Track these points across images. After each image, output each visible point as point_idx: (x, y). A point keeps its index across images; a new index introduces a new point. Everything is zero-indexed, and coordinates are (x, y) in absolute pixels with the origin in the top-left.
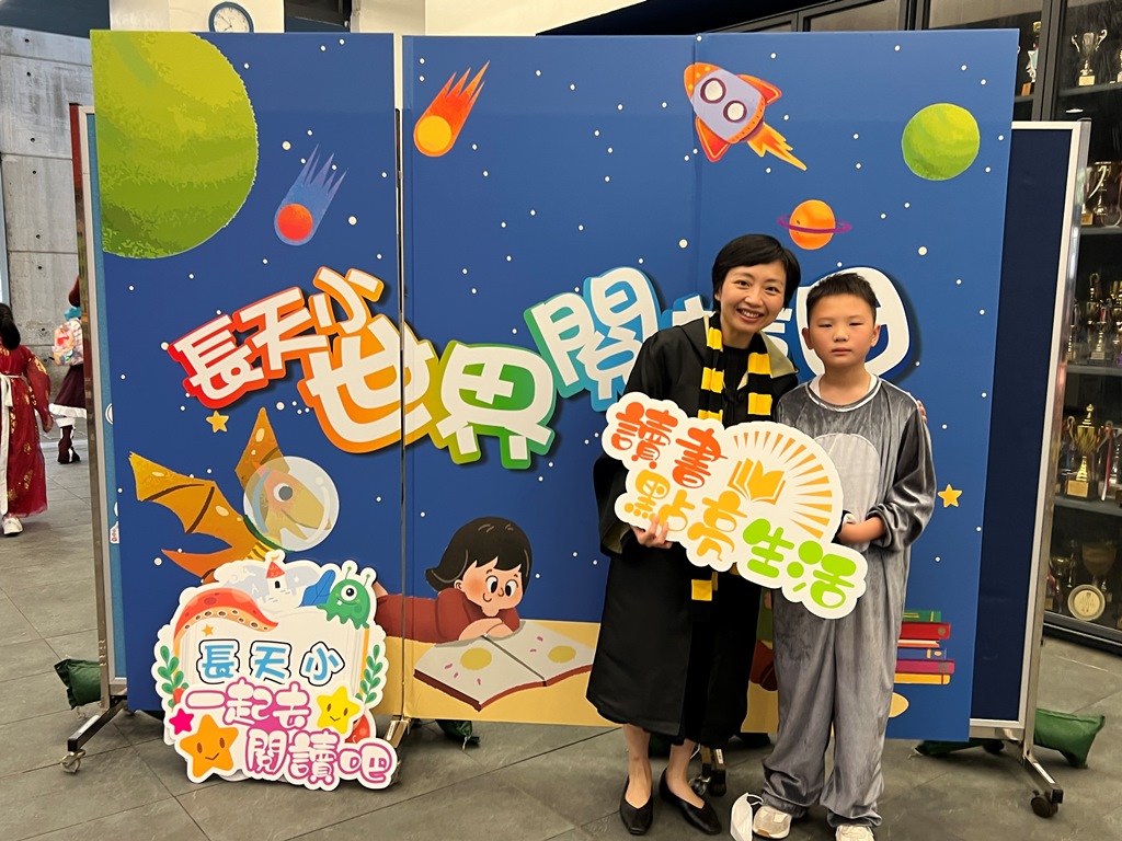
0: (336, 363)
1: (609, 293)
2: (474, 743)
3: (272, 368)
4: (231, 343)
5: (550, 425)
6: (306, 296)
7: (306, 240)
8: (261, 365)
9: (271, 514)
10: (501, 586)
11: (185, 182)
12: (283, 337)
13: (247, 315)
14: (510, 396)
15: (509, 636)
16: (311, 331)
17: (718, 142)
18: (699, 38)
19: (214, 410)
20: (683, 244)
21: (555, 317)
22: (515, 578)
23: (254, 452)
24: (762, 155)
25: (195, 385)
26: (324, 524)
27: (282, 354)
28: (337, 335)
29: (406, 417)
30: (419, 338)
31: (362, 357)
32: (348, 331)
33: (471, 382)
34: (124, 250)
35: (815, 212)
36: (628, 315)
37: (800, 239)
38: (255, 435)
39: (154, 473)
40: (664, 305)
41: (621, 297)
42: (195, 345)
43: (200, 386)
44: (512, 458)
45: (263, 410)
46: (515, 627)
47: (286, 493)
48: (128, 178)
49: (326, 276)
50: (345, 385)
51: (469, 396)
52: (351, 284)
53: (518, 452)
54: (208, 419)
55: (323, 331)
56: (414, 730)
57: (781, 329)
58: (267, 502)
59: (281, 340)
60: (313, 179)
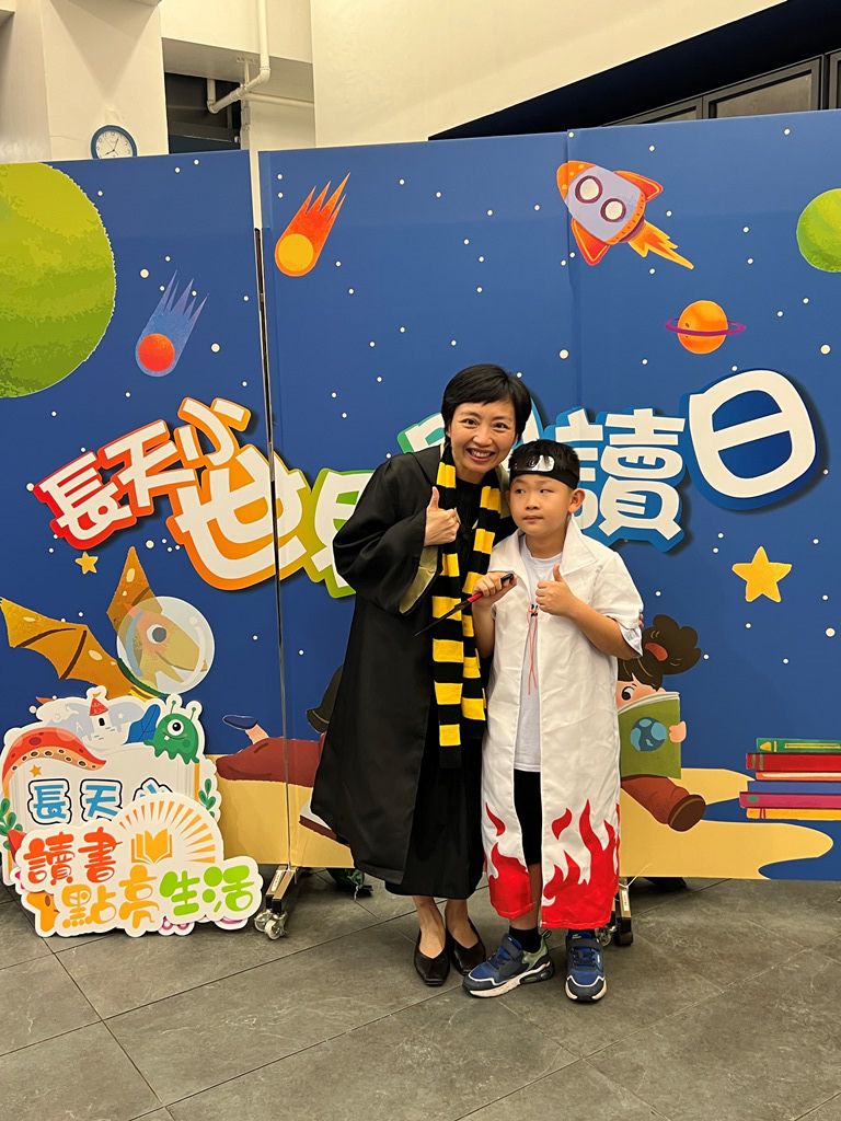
0: (205, 497)
2: (366, 893)
3: (140, 505)
4: (96, 481)
6: (171, 428)
7: (168, 371)
8: (129, 504)
9: (145, 657)
11: (43, 316)
12: (150, 472)
13: (112, 451)
16: (178, 465)
18: (571, 135)
19: (83, 551)
20: (564, 354)
21: (429, 440)
23: (125, 594)
24: (644, 255)
25: (62, 526)
26: (200, 665)
27: (149, 490)
28: (204, 468)
29: (280, 550)
30: (290, 468)
31: (231, 490)
32: (215, 464)
35: (706, 313)
37: (690, 343)
38: (125, 576)
39: (25, 618)
40: (546, 420)
42: (60, 485)
43: (67, 527)
45: (133, 548)
47: (160, 635)
49: (191, 407)
50: (215, 520)
52: (217, 414)
54: (77, 561)
55: (190, 464)
56: (303, 880)
57: (673, 439)
58: (141, 644)
59: (147, 476)
60: (173, 306)
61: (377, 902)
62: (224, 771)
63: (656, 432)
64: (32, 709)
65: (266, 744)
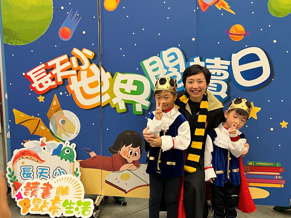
0: (79, 79)
1: (169, 56)
2: (125, 204)
3: (58, 81)
4: (45, 73)
5: (149, 100)
6: (69, 57)
7: (69, 39)
8: (55, 80)
9: (58, 129)
10: (133, 153)
11: (30, 20)
12: (62, 71)
13: (50, 64)
14: (136, 90)
15: (136, 169)
16: (71, 69)
17: (205, 5)
19: (40, 95)
20: (194, 39)
21: (151, 64)
22: (138, 150)
23: (53, 109)
24: (220, 9)
25: (33, 87)
26: (76, 132)
27: (61, 76)
28: (79, 70)
29: (102, 97)
30: (106, 71)
31: (87, 77)
32: (83, 69)
33: (123, 86)
34: (10, 42)
35: (238, 28)
36: (175, 63)
37: (233, 38)
38: (53, 103)
39: (21, 115)
40: (187, 60)
41: (173, 57)
42: (33, 74)
43: (35, 87)
44: (137, 111)
45: (56, 94)
46: (138, 166)
47: (63, 122)
48: (11, 19)
49: (76, 51)
50: (82, 87)
51: (122, 90)
52: (84, 53)
53: (139, 109)
54: (38, 98)
55: (75, 69)
56: (105, 200)
57: (226, 68)
58: (57, 125)
59: (61, 72)
60: (71, 19)
61: (128, 207)
62: (82, 165)
63: (221, 65)
64: (22, 144)
65: (96, 157)
